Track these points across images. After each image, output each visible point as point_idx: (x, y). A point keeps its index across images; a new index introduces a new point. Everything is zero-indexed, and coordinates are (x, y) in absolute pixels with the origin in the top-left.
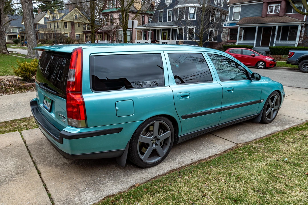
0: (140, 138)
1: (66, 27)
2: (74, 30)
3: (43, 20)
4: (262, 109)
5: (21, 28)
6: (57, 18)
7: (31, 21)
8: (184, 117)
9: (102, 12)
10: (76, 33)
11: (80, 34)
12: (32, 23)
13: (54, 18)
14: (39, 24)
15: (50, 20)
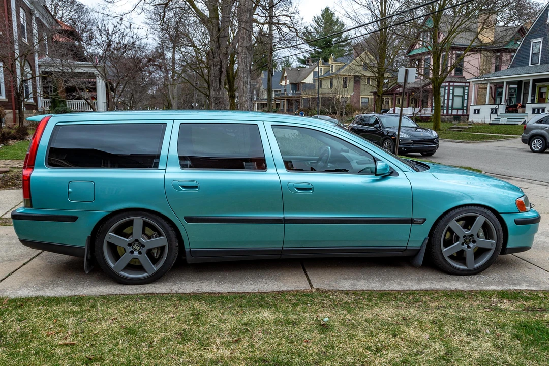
0: (107, 236)
1: (345, 85)
2: (360, 90)
3: (311, 76)
4: (425, 239)
5: (279, 91)
6: (332, 71)
7: (247, 80)
8: (189, 220)
9: (410, 54)
10: (361, 96)
11: (369, 97)
12: (248, 83)
13: (327, 72)
14: (304, 83)
15: (321, 76)
